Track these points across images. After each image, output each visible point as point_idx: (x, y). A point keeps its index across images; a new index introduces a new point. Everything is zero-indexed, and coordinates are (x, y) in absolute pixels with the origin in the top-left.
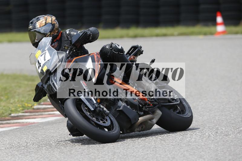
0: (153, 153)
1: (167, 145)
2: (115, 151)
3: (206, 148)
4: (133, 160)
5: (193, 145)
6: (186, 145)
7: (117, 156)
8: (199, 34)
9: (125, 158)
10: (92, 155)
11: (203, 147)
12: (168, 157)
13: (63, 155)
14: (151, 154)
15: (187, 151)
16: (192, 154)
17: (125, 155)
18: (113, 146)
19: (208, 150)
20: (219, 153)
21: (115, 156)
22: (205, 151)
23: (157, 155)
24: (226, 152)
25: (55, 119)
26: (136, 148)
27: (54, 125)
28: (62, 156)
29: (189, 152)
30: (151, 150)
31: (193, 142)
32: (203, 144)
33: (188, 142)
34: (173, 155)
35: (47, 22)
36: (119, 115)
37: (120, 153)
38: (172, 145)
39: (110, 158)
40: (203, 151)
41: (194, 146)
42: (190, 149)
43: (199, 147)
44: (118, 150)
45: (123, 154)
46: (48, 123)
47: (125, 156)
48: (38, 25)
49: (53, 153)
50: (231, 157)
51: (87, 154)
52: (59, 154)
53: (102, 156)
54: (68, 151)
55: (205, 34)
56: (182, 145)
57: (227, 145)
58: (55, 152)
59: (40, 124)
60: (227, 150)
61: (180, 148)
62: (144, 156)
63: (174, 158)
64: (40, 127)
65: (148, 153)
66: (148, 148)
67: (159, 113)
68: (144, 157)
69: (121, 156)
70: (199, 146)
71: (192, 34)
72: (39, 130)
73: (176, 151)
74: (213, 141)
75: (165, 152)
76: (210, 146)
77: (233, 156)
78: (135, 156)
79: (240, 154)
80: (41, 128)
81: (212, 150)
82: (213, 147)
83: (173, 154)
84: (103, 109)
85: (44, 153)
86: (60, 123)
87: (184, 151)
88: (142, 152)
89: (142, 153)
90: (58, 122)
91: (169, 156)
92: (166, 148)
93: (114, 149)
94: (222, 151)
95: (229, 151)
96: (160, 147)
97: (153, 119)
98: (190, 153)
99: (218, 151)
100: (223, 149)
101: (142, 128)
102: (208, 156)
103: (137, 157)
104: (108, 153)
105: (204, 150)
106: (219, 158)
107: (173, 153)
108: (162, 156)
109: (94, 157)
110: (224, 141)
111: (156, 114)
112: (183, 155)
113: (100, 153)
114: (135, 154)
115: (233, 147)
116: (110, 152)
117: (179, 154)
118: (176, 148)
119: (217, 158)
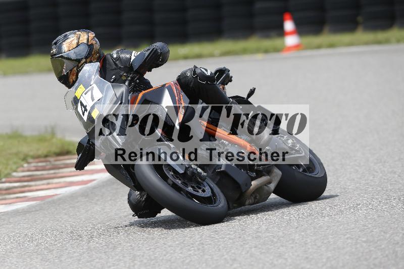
0: (199, 254)
1: (220, 240)
2: (135, 253)
3: (286, 241)
4: (168, 266)
5: (265, 238)
6: (253, 238)
7: (139, 262)
8: (257, 51)
9: (154, 264)
10: (97, 262)
11: (282, 239)
12: (225, 259)
13: (48, 265)
14: (195, 255)
15: (255, 247)
16: (264, 253)
17: (152, 260)
18: (131, 246)
19: (290, 244)
20: (309, 249)
21: (136, 262)
22: (286, 246)
23: (206, 257)
24: (322, 246)
25: (28, 206)
26: (170, 246)
27: (27, 215)
28: (46, 267)
29: (260, 248)
30: (196, 248)
31: (265, 232)
32: (281, 234)
33: (255, 232)
34: (233, 255)
35: (80, 42)
36: (220, 179)
37: (143, 256)
38: (230, 239)
39: (128, 265)
40: (282, 246)
41: (267, 239)
42: (259, 244)
43: (275, 240)
44: (140, 252)
45: (148, 258)
46: (16, 213)
47: (153, 262)
48: (65, 47)
49: (31, 261)
50: (329, 255)
51: (88, 262)
52: (41, 262)
53: (114, 262)
54: (56, 257)
55: (266, 51)
56: (247, 238)
57: (321, 234)
58: (34, 260)
59: (3, 215)
60: (323, 243)
61: (244, 244)
62: (184, 259)
63: (235, 260)
64: (4, 220)
65: (190, 254)
66: (189, 246)
67: (278, 173)
68: (184, 261)
69: (145, 261)
70: (274, 237)
71: (245, 52)
72: (3, 225)
73: (237, 249)
74: (297, 228)
75: (219, 250)
76: (293, 237)
77: (333, 252)
78: (170, 261)
79: (344, 248)
80: (6, 222)
81: (296, 243)
82: (298, 239)
83: (233, 253)
84: (197, 170)
85: (15, 263)
86: (37, 211)
87: (251, 248)
88: (181, 253)
89: (180, 255)
90: (34, 210)
91: (226, 256)
92: (220, 245)
93: (133, 249)
94: (314, 243)
95: (325, 243)
96: (210, 242)
97: (270, 183)
98: (260, 250)
99: (306, 244)
100: (315, 240)
101: (255, 198)
102: (291, 254)
103: (172, 261)
104: (124, 257)
105: (284, 244)
106: (311, 257)
107: (233, 251)
108: (216, 258)
109: (101, 265)
110: (315, 228)
111: (274, 174)
112: (249, 254)
113: (109, 258)
114: (170, 257)
115: (331, 237)
116: (125, 255)
117: (243, 253)
118: (237, 243)
119: (306, 256)
